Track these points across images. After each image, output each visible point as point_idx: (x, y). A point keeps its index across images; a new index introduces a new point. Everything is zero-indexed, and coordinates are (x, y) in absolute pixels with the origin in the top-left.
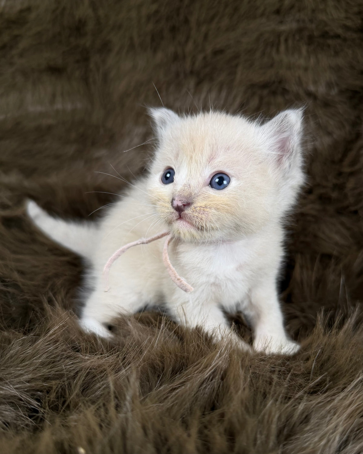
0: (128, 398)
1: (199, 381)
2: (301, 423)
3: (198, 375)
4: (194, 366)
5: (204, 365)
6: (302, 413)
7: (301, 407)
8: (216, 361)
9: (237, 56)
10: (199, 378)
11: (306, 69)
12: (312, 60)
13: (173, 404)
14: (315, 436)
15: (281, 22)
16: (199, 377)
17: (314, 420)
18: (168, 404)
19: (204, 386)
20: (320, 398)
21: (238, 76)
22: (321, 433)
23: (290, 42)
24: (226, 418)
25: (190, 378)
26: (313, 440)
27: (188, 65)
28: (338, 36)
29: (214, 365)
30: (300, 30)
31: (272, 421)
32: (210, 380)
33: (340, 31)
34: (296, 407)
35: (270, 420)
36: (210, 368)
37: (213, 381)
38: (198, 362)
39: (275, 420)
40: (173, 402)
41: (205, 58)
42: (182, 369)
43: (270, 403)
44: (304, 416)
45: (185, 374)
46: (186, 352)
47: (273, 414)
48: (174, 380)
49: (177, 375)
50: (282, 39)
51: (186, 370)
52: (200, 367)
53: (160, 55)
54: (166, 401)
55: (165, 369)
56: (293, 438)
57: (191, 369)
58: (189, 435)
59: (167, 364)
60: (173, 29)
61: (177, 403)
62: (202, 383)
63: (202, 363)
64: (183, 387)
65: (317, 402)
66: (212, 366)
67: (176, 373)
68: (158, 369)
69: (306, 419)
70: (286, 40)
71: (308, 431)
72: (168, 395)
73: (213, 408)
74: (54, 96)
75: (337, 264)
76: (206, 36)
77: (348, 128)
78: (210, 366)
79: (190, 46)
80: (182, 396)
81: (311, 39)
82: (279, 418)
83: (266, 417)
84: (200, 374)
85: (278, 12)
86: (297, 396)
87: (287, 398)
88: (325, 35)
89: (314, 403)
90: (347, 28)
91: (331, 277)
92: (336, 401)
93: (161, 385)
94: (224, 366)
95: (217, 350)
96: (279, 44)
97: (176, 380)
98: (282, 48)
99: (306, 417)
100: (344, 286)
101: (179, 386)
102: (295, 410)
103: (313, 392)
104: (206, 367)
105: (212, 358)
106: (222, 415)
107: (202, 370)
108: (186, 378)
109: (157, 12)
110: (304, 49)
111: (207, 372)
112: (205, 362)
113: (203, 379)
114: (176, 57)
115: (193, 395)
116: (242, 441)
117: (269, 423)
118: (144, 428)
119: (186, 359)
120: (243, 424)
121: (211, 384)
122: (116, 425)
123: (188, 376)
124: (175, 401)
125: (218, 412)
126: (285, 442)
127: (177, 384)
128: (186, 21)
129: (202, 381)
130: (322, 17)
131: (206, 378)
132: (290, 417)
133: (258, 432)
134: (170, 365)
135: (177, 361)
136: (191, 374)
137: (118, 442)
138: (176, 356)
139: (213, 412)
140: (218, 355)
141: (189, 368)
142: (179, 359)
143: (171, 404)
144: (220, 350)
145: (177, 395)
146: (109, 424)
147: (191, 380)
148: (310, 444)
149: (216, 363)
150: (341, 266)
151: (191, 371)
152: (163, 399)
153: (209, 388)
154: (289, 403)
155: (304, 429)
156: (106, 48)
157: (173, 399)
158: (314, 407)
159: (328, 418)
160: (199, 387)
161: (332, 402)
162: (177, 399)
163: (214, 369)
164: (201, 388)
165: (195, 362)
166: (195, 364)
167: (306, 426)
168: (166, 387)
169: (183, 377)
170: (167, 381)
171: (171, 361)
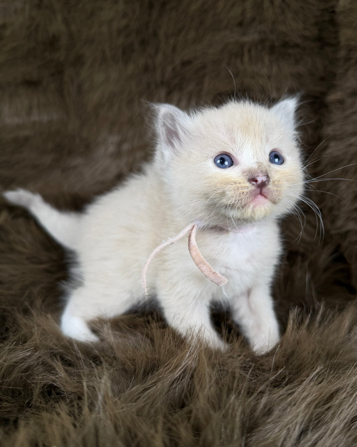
0: (100, 398)
1: (170, 381)
2: (264, 416)
3: (169, 376)
4: (164, 366)
5: (174, 365)
6: (265, 407)
7: (264, 400)
8: (186, 361)
9: (204, 67)
10: (169, 378)
11: (269, 77)
12: (275, 69)
13: (145, 403)
14: (276, 427)
15: (244, 34)
16: (169, 377)
17: (276, 413)
18: (140, 403)
19: (175, 386)
20: (282, 391)
21: (206, 85)
22: (282, 424)
23: (253, 52)
24: (193, 415)
25: (161, 378)
26: (274, 432)
27: (158, 76)
28: (297, 46)
29: (183, 365)
30: (262, 41)
31: (236, 415)
32: (180, 379)
33: (299, 41)
34: (259, 401)
35: (234, 414)
36: (180, 368)
37: (183, 380)
38: (168, 362)
39: (238, 414)
40: (145, 401)
41: (174, 69)
42: (154, 370)
43: (233, 397)
44: (267, 409)
45: (156, 374)
46: (157, 354)
47: (236, 408)
48: (146, 380)
49: (149, 376)
50: (246, 50)
51: (157, 371)
52: (170, 367)
53: (131, 68)
54: (139, 400)
55: (137, 371)
56: (257, 430)
57: (162, 369)
58: (157, 431)
59: (139, 366)
60: (144, 43)
61: (149, 403)
62: (173, 383)
63: (172, 364)
64: (155, 387)
65: (279, 395)
66: (182, 366)
67: (148, 374)
68: (130, 371)
69: (268, 412)
70: (249, 51)
71: (269, 423)
72: (141, 395)
73: (183, 406)
74: (30, 108)
75: (303, 261)
76: (174, 49)
77: (310, 131)
78: (180, 366)
79: (159, 58)
80: (154, 395)
81: (272, 49)
82: (243, 412)
83: (230, 411)
84: (171, 374)
85: (240, 24)
86: (260, 390)
87: (250, 393)
88: (285, 45)
89: (276, 396)
90: (305, 38)
91: (299, 274)
92: (296, 393)
93: (133, 387)
94: (194, 366)
95: (186, 350)
96: (242, 55)
97: (148, 381)
98: (246, 58)
99: (269, 410)
100: (310, 282)
101: (151, 387)
102: (258, 403)
103: (277, 384)
104: (176, 367)
105: (182, 358)
106: (190, 412)
107: (172, 370)
108: (157, 378)
109: (127, 26)
110: (266, 59)
111: (178, 372)
112: (175, 362)
113: (173, 379)
114: (146, 69)
115: (164, 394)
116: (208, 434)
117: (233, 417)
118: (116, 427)
119: (158, 361)
120: (208, 419)
121: (181, 383)
122: (90, 424)
123: (160, 376)
124: (147, 401)
125: (186, 409)
126: (249, 435)
127: (148, 384)
128: (155, 34)
129: (172, 381)
130: (281, 28)
131: (177, 378)
132: (254, 410)
133: (223, 427)
134: (142, 367)
135: (149, 362)
136: (162, 374)
137: (91, 440)
138: (147, 358)
139: (181, 410)
140: (187, 355)
141: (160, 369)
142: (150, 361)
143: (143, 403)
144: (190, 350)
145: (149, 395)
146: (83, 424)
147: (162, 381)
148: (271, 435)
149: (186, 362)
150: (306, 263)
151: (162, 371)
152: (135, 398)
153: (179, 388)
154: (252, 398)
155: (266, 421)
156: (79, 61)
157: (145, 399)
158: (276, 400)
159: (289, 410)
160: (170, 387)
161: (292, 395)
162: (149, 398)
163: (184, 369)
164: (171, 388)
165: (166, 363)
166: (166, 364)
167: (268, 418)
168: (139, 388)
169: (154, 377)
170: (139, 382)
171: (142, 363)
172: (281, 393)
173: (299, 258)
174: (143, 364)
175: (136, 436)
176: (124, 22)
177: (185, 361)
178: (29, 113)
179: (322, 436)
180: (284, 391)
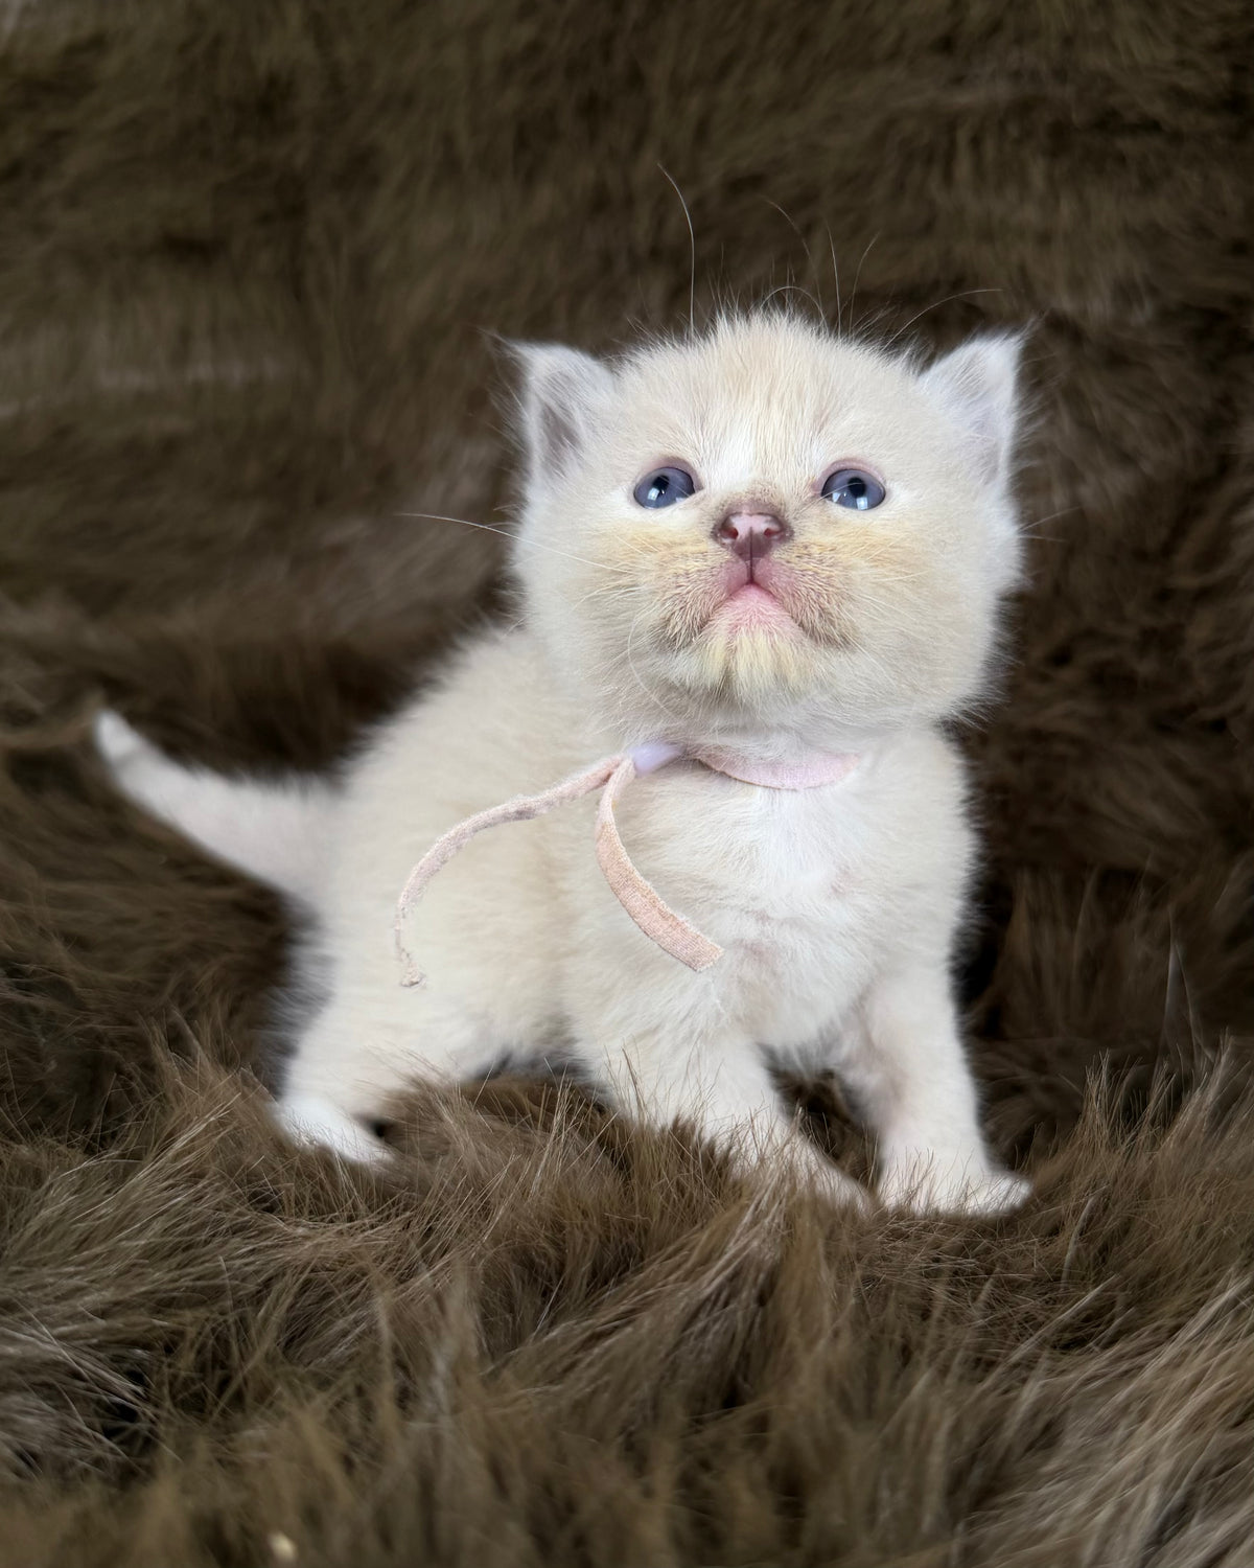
0: (441, 1365)
1: (684, 1308)
2: (1029, 1448)
3: (680, 1289)
4: (664, 1256)
5: (700, 1253)
6: (1035, 1413)
7: (1030, 1393)
8: (742, 1238)
10: (683, 1297)
11: (1045, 239)
12: (1067, 208)
13: (594, 1386)
14: (1077, 1493)
15: (958, 81)
16: (681, 1294)
17: (1072, 1440)
18: (576, 1387)
19: (700, 1325)
20: (1096, 1362)
22: (1097, 1482)
23: (990, 149)
24: (774, 1434)
25: (652, 1298)
26: (1069, 1507)
27: (641, 230)
28: (1152, 126)
29: (732, 1252)
30: (1023, 108)
31: (930, 1442)
32: (720, 1303)
33: (1158, 109)
34: (1012, 1394)
35: (924, 1439)
36: (721, 1263)
37: (731, 1307)
38: (680, 1241)
39: (941, 1437)
40: (594, 1379)
41: (700, 203)
42: (627, 1268)
43: (922, 1381)
44: (1039, 1425)
45: (635, 1283)
46: (638, 1209)
47: (933, 1417)
48: (599, 1304)
49: (607, 1290)
50: (963, 137)
51: (639, 1271)
52: (686, 1261)
53: (546, 196)
54: (572, 1376)
55: (568, 1270)
56: (1003, 1499)
57: (655, 1266)
58: (648, 1493)
59: (574, 1249)
60: (592, 109)
61: (607, 1384)
62: (694, 1316)
63: (693, 1248)
64: (629, 1329)
65: (1083, 1377)
66: (726, 1257)
67: (606, 1282)
68: (543, 1267)
69: (1046, 1435)
70: (976, 142)
71: (1052, 1476)
72: (580, 1355)
73: (732, 1399)
74: (185, 336)
75: (1154, 906)
76: (702, 131)
77: (1190, 438)
78: (719, 1258)
79: (650, 161)
80: (626, 1358)
81: (1060, 137)
82: (956, 1431)
83: (911, 1428)
84: (686, 1283)
85: (946, 45)
86: (1016, 1356)
87: (982, 1364)
88: (1108, 122)
89: (1075, 1380)
90: (1181, 97)
91: (1137, 949)
92: (1148, 1373)
93: (552, 1324)
94: (770, 1255)
95: (744, 1201)
96: (950, 155)
97: (604, 1306)
98: (963, 167)
99: (1048, 1427)
100: (1180, 979)
101: (616, 1327)
102: (1008, 1404)
103: (1073, 1341)
104: (706, 1261)
105: (728, 1231)
106: (762, 1423)
107: (694, 1267)
108: (639, 1297)
109: (535, 47)
110: (1037, 171)
111: (711, 1277)
112: (703, 1242)
113: (695, 1300)
114: (600, 202)
115: (662, 1355)
116: (829, 1510)
117: (921, 1448)
118: (497, 1471)
119: (640, 1234)
120: (832, 1452)
121: (724, 1316)
122: (401, 1457)
123: (647, 1290)
124: (601, 1377)
125: (746, 1412)
126: (975, 1515)
127: (608, 1318)
128: (636, 79)
129: (693, 1308)
130: (1095, 60)
131: (708, 1299)
132: (992, 1427)
133: (884, 1483)
134: (585, 1255)
135: (608, 1239)
136: (656, 1284)
137: (407, 1516)
138: (605, 1222)
139: (729, 1413)
140: (747, 1218)
141: (650, 1264)
142: (614, 1234)
143: (588, 1386)
144: (756, 1202)
145: (606, 1358)
146: (377, 1455)
147: (656, 1307)
148: (1060, 1519)
149: (741, 1244)
150: (1170, 910)
151: (657, 1273)
152: (559, 1369)
153: (716, 1333)
154: (988, 1382)
155: (1038, 1467)
156: (361, 171)
157: (593, 1371)
158: (1072, 1395)
159: (1120, 1433)
160: (684, 1330)
161: (1134, 1376)
162: (607, 1369)
163: (733, 1266)
164: (688, 1332)
165: (669, 1244)
166: (671, 1249)
167: (1047, 1459)
168: (573, 1329)
169: (627, 1295)
170: (575, 1310)
171: (586, 1241)
172: (1092, 1367)
173: (1143, 893)
174: (591, 1244)
175: (571, 1507)
176: (525, 33)
177: (738, 1240)
178: (181, 354)
179: (1244, 1529)
180: (1104, 1363)
